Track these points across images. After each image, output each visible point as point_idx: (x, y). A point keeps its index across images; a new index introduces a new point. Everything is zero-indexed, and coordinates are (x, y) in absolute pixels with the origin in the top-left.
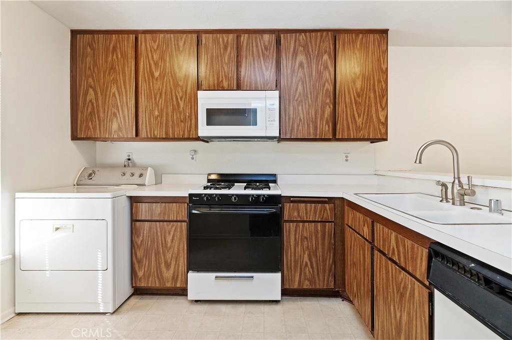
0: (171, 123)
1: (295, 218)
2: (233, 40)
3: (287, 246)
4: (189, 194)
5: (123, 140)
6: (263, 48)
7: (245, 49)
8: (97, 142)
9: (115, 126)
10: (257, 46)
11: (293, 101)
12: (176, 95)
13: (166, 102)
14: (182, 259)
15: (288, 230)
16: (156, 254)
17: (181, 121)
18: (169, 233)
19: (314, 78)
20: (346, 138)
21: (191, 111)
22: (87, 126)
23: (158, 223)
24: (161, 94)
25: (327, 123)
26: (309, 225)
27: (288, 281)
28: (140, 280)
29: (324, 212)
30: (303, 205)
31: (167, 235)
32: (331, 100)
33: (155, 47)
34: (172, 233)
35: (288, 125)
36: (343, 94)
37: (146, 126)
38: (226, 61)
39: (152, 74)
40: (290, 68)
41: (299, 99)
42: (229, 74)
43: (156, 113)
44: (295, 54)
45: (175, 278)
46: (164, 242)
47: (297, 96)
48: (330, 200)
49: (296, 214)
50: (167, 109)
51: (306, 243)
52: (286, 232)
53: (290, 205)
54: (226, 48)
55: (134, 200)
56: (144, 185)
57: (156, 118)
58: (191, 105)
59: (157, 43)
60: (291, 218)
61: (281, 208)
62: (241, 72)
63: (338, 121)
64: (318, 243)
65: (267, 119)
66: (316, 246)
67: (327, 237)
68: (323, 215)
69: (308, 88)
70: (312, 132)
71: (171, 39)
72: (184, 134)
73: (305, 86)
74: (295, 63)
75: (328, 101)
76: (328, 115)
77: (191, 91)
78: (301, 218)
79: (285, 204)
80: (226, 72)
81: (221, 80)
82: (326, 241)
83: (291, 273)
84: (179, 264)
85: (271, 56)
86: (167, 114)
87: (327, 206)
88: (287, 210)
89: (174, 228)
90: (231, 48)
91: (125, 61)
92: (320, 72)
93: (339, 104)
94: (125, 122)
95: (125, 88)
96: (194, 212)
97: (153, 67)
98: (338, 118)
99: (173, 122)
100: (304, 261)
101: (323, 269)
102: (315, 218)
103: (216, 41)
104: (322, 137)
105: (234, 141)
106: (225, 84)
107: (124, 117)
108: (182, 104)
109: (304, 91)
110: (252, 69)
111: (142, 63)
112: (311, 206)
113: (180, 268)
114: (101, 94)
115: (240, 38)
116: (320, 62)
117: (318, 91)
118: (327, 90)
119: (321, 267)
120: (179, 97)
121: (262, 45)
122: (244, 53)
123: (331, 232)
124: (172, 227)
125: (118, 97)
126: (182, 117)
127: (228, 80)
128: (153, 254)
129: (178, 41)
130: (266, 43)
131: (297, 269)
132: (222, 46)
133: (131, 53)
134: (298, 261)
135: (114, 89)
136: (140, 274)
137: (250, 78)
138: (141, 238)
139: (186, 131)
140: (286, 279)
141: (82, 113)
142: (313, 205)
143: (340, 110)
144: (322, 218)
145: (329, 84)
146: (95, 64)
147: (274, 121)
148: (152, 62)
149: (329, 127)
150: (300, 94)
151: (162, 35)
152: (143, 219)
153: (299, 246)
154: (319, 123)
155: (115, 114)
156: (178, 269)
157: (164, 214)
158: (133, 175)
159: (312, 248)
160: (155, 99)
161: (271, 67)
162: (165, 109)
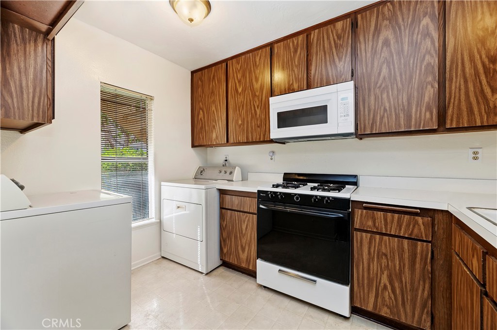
0: (250, 129)
1: (370, 228)
2: (303, 41)
3: (358, 258)
4: (258, 191)
5: (219, 145)
6: (336, 38)
7: (315, 46)
8: (208, 148)
9: (214, 136)
10: (328, 38)
11: (374, 89)
12: (254, 104)
13: (247, 112)
14: (253, 246)
15: (359, 241)
16: (235, 237)
17: (258, 127)
18: (244, 222)
19: (406, 53)
20: (466, 126)
21: (266, 116)
22: (199, 137)
23: (236, 212)
24: (243, 105)
25: (429, 108)
26: (389, 239)
27: (359, 299)
28: (225, 256)
29: (414, 226)
30: (380, 214)
31: (243, 223)
32: (434, 78)
33: (239, 68)
34: (246, 223)
35: (367, 118)
36: (460, 64)
37: (233, 133)
38: (296, 63)
39: (237, 90)
40: (370, 50)
41: (383, 85)
42: (299, 76)
43: (240, 122)
44: (378, 31)
45: (248, 261)
46: (240, 229)
47: (380, 82)
48: (424, 212)
49: (370, 223)
50: (247, 118)
51: (384, 261)
52: (357, 242)
53: (362, 212)
54: (296, 51)
55: (222, 192)
56: (232, 181)
57: (240, 126)
58: (266, 111)
59: (240, 65)
60: (364, 227)
61: (349, 214)
62: (311, 70)
63: (449, 103)
64: (404, 265)
65: (339, 115)
66: (400, 267)
67: (418, 259)
68: (413, 230)
69: (396, 70)
70: (402, 123)
71: (250, 58)
72: (260, 138)
73: (392, 67)
74: (377, 42)
75: (430, 79)
76: (430, 98)
77: (266, 99)
78: (377, 229)
79: (356, 210)
80: (296, 74)
81: (291, 83)
82: (417, 265)
83: (364, 291)
84: (251, 250)
85: (345, 44)
86: (248, 122)
87: (420, 219)
88: (359, 217)
89: (247, 218)
90: (301, 49)
91: (220, 84)
92: (416, 43)
93: (451, 80)
94: (220, 132)
95: (220, 106)
96: (261, 206)
97: (238, 85)
98: (450, 99)
99: (252, 128)
100: (382, 282)
101: (411, 300)
102: (400, 233)
103: (287, 47)
104: (420, 127)
105: (308, 141)
106: (296, 86)
107: (219, 128)
108: (258, 111)
109: (391, 74)
110: (323, 64)
111: (230, 84)
112: (393, 217)
113: (252, 254)
114: (207, 113)
115: (311, 36)
116: (416, 31)
117: (413, 69)
118: (429, 64)
119: (409, 298)
120: (256, 106)
121: (335, 35)
122: (314, 50)
123: (427, 255)
124: (246, 217)
125: (216, 114)
126: (258, 123)
127: (299, 81)
128: (233, 237)
129: (255, 58)
130: (339, 32)
131: (372, 289)
132: (292, 50)
133: (223, 78)
134: (373, 280)
135: (214, 108)
136: (225, 250)
137: (322, 74)
138: (225, 223)
139: (262, 135)
140: (357, 297)
141: (197, 128)
142: (396, 216)
143: (453, 88)
144: (411, 234)
145: (432, 56)
146: (203, 92)
147: (348, 115)
148: (237, 81)
149: (431, 114)
150: (384, 78)
151: (243, 57)
152: (227, 207)
153: (375, 263)
154: (414, 110)
155: (214, 126)
156: (251, 254)
157: (241, 206)
158: (226, 172)
159: (395, 270)
160: (239, 111)
161: (346, 56)
162: (246, 118)
